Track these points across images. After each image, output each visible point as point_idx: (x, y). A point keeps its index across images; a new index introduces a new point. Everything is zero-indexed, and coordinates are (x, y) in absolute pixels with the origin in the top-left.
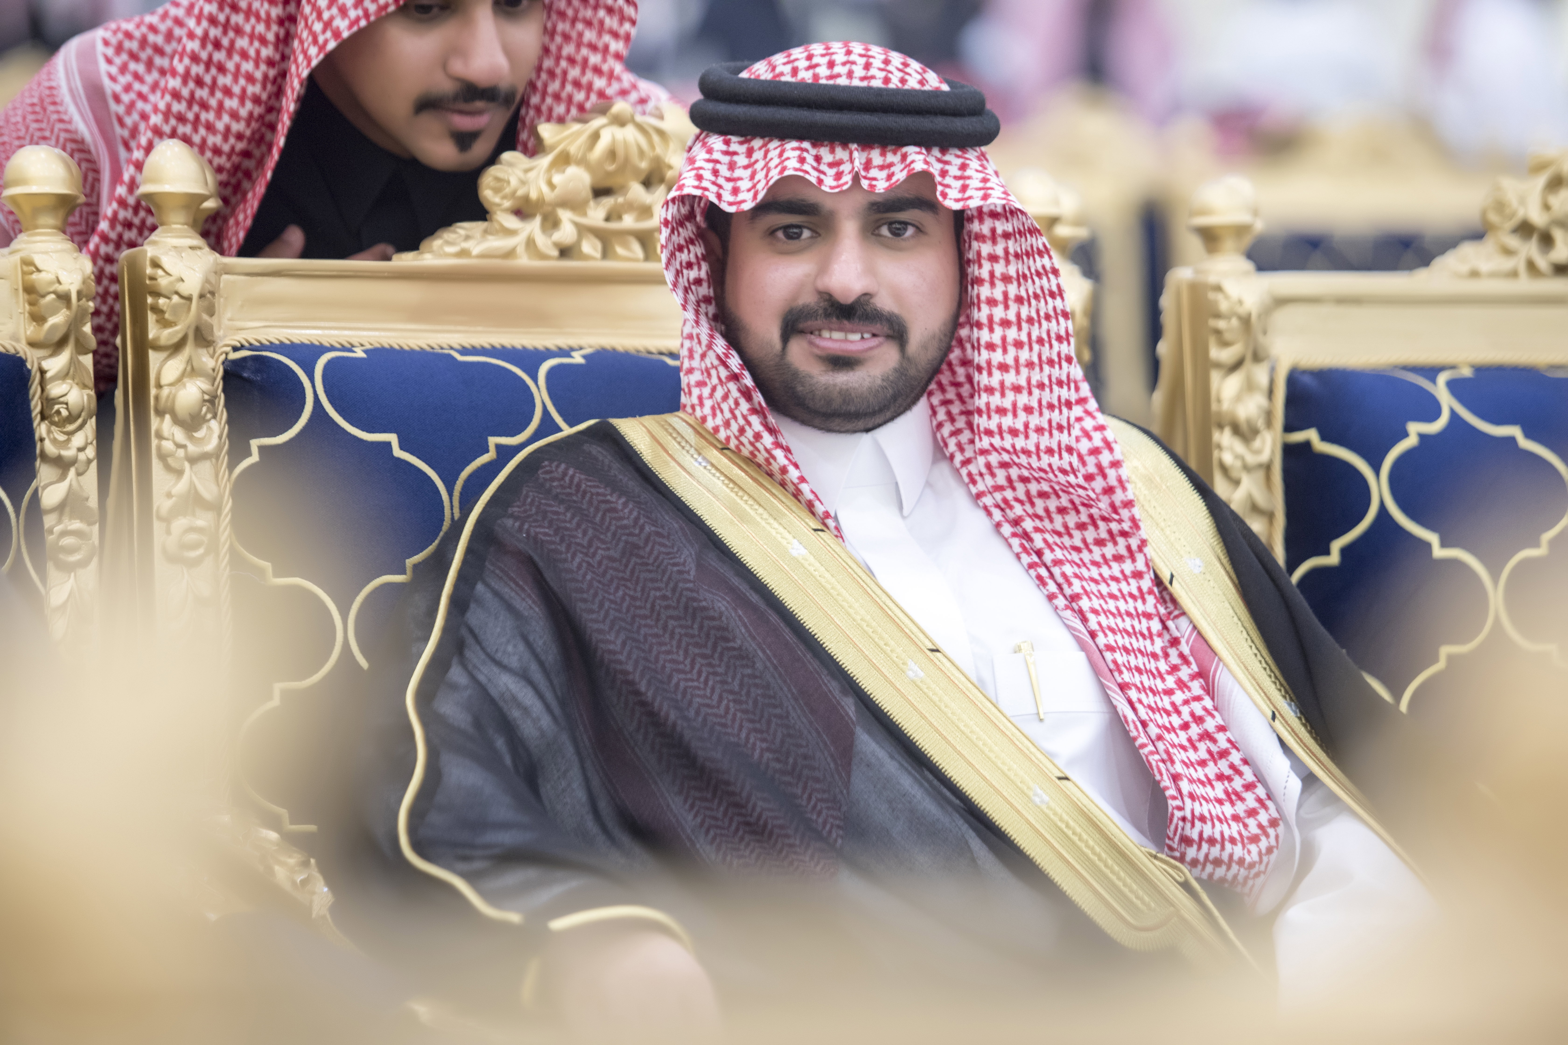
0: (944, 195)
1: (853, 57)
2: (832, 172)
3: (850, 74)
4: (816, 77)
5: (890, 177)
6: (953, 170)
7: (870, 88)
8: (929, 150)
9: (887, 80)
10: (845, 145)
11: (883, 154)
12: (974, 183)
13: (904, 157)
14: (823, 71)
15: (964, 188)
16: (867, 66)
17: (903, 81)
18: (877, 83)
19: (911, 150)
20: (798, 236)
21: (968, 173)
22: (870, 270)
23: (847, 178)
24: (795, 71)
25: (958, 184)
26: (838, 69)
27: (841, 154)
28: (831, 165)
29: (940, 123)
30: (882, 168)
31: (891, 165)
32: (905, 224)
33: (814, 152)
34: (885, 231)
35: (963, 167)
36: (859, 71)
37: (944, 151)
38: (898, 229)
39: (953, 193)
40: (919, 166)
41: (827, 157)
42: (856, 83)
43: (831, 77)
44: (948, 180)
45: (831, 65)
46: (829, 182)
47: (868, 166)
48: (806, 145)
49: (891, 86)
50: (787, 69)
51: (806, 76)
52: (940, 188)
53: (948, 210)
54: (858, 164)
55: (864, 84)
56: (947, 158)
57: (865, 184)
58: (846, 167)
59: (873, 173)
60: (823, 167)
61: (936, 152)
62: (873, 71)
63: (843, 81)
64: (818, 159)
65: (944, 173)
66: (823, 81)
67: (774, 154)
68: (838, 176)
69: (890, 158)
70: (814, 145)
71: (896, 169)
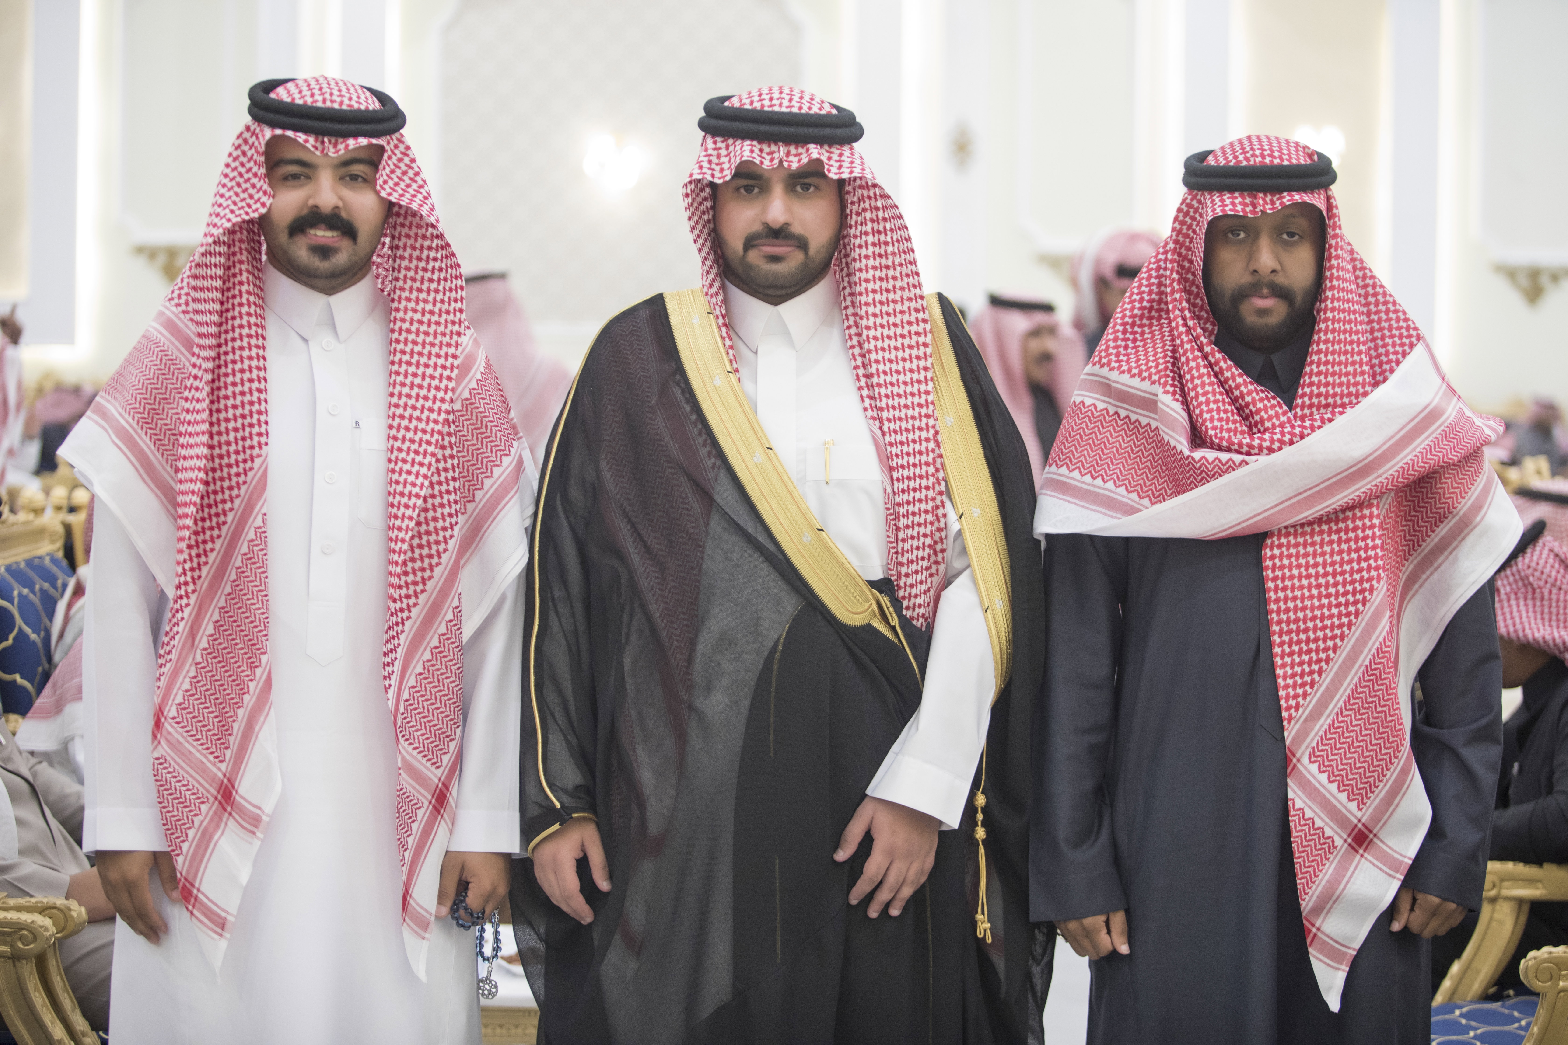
0: (829, 171)
1: (783, 95)
2: (768, 157)
3: (781, 105)
4: (763, 106)
5: (799, 161)
6: (835, 157)
7: (790, 113)
8: (821, 147)
9: (800, 108)
10: (776, 144)
11: (797, 148)
12: (846, 164)
13: (808, 150)
14: (767, 103)
15: (840, 167)
16: (791, 100)
17: (810, 108)
18: (795, 110)
19: (812, 146)
20: (752, 191)
21: (843, 158)
22: (789, 210)
23: (776, 161)
24: (752, 103)
25: (837, 164)
26: (775, 102)
27: (774, 148)
28: (768, 154)
29: (828, 131)
30: (795, 155)
31: (800, 154)
32: (810, 185)
33: (759, 146)
34: (799, 189)
35: (841, 155)
36: (786, 103)
37: (830, 146)
38: (806, 187)
39: (834, 170)
40: (815, 156)
41: (766, 149)
42: (784, 110)
43: (771, 106)
44: (832, 162)
45: (771, 99)
46: (767, 163)
47: (788, 154)
48: (755, 143)
49: (803, 111)
50: (748, 101)
51: (757, 105)
52: (826, 167)
53: (831, 179)
54: (782, 154)
55: (788, 110)
56: (832, 150)
57: (786, 164)
58: (776, 155)
59: (791, 158)
60: (764, 155)
61: (826, 147)
62: (793, 103)
63: (777, 109)
64: (761, 150)
65: (829, 159)
66: (766, 109)
67: (738, 148)
68: (772, 160)
69: (800, 150)
70: (759, 143)
71: (803, 156)
